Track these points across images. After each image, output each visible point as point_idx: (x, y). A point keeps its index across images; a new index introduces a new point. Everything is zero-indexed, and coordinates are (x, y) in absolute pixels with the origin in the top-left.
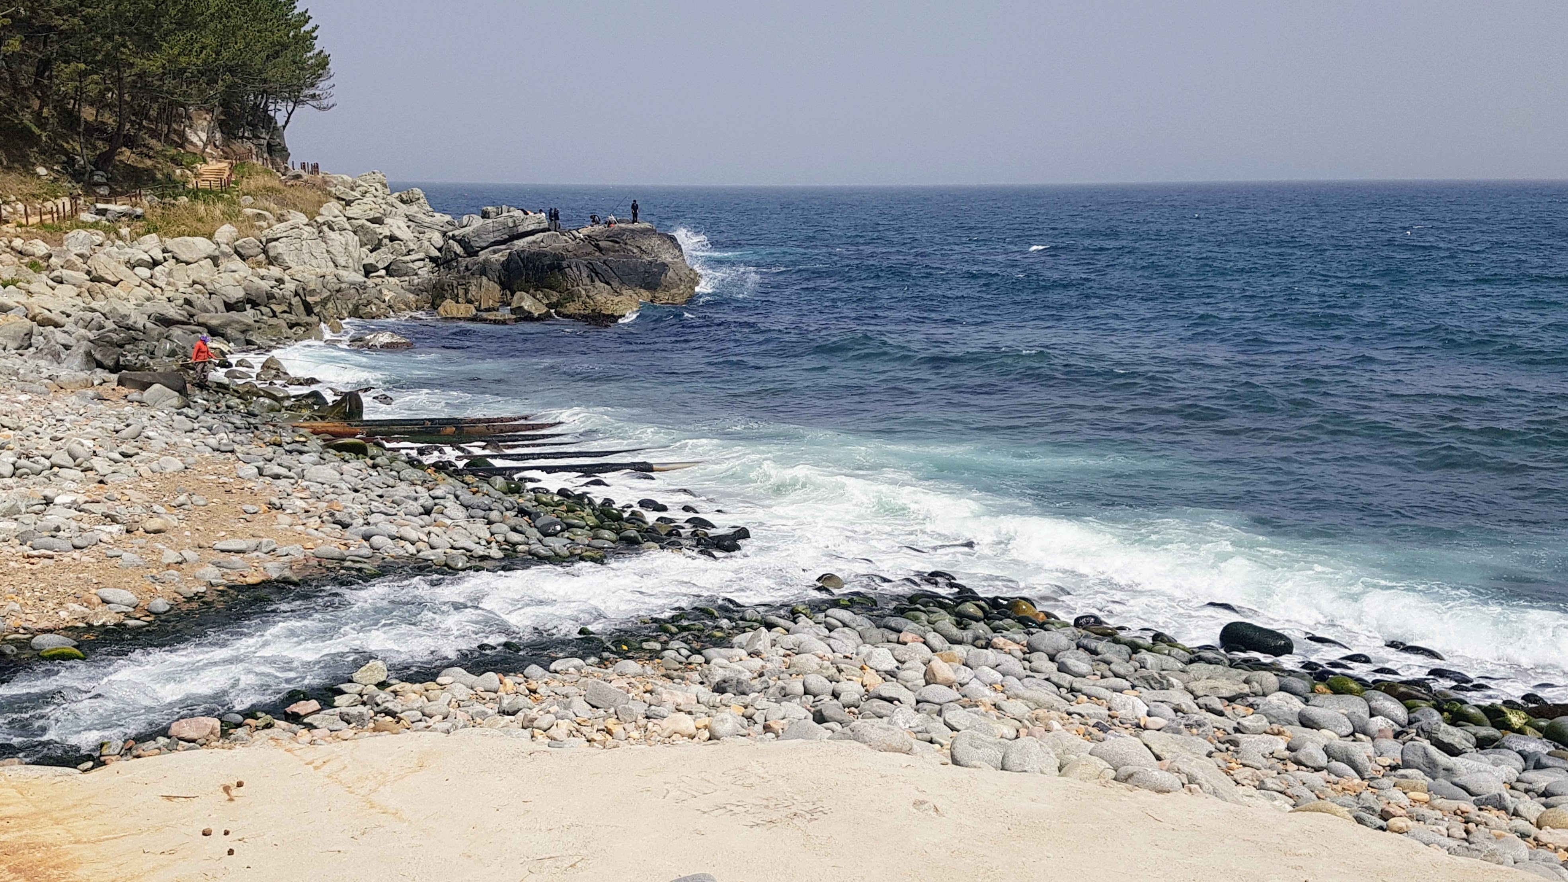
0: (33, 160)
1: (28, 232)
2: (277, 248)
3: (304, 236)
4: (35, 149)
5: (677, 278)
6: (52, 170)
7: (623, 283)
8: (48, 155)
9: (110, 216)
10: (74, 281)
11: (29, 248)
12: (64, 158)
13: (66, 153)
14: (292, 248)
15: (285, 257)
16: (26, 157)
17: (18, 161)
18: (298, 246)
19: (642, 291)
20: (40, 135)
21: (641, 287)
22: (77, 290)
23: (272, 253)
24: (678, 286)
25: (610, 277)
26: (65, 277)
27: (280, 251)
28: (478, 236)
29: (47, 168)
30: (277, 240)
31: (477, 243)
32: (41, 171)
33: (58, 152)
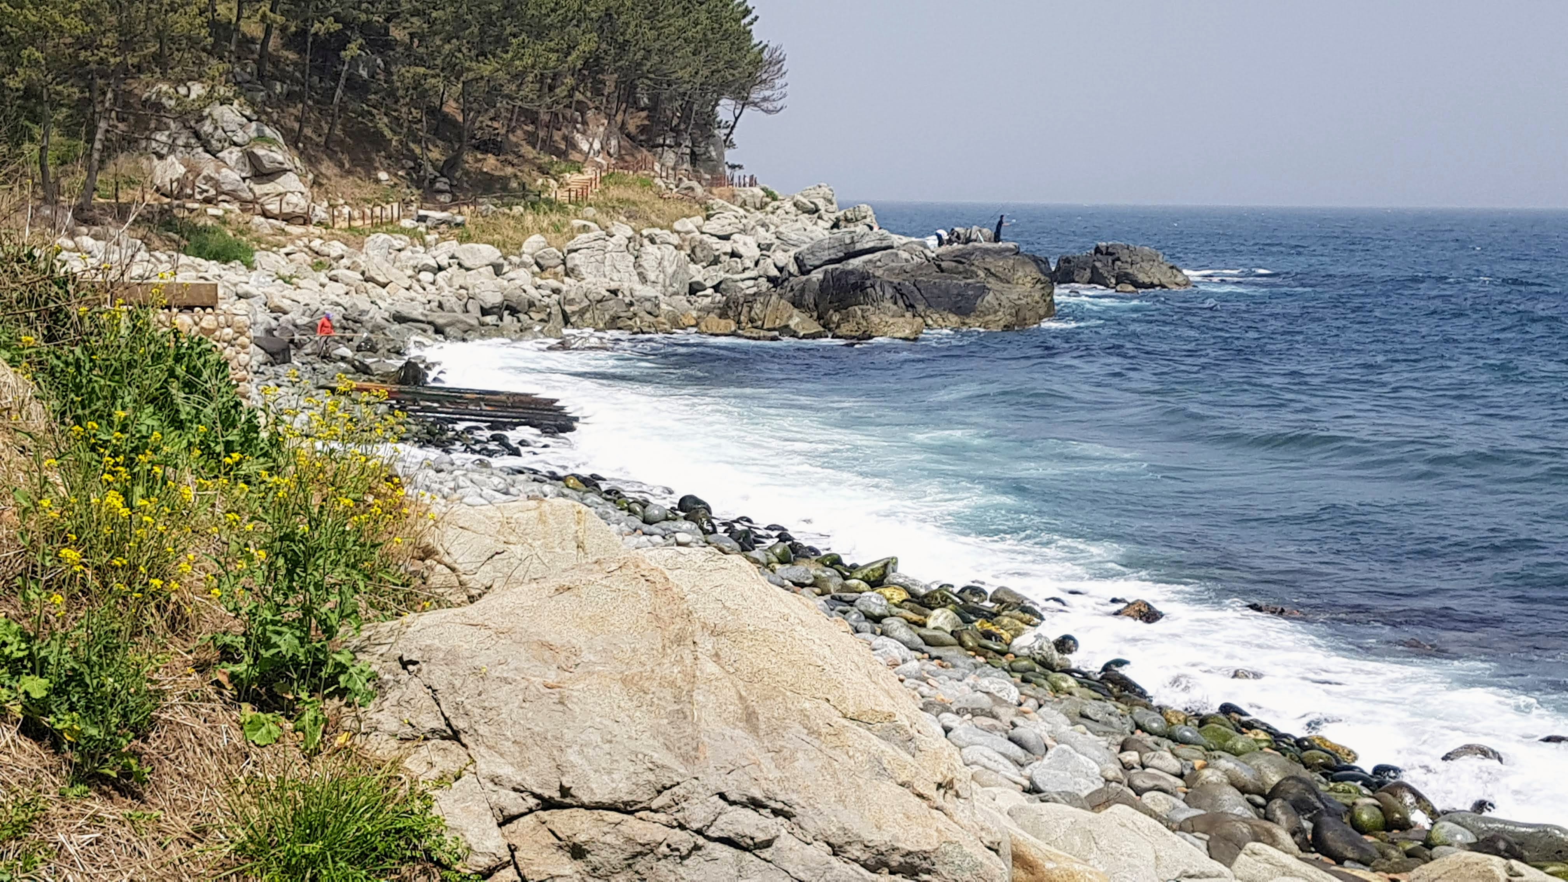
0: (377, 165)
1: (333, 234)
2: (575, 259)
3: (609, 249)
4: (383, 153)
5: (996, 303)
6: (396, 175)
7: (929, 306)
8: (394, 160)
9: (429, 223)
10: (347, 281)
11: (325, 249)
12: (412, 164)
13: (415, 158)
14: (592, 259)
15: (581, 269)
16: (370, 161)
17: (362, 166)
18: (599, 258)
19: (950, 316)
20: (391, 140)
21: (950, 311)
22: (346, 288)
23: (570, 265)
24: (996, 312)
25: (916, 300)
26: (340, 276)
27: (577, 262)
28: (812, 253)
29: (389, 173)
30: (576, 251)
31: (810, 261)
32: (383, 176)
33: (405, 157)
